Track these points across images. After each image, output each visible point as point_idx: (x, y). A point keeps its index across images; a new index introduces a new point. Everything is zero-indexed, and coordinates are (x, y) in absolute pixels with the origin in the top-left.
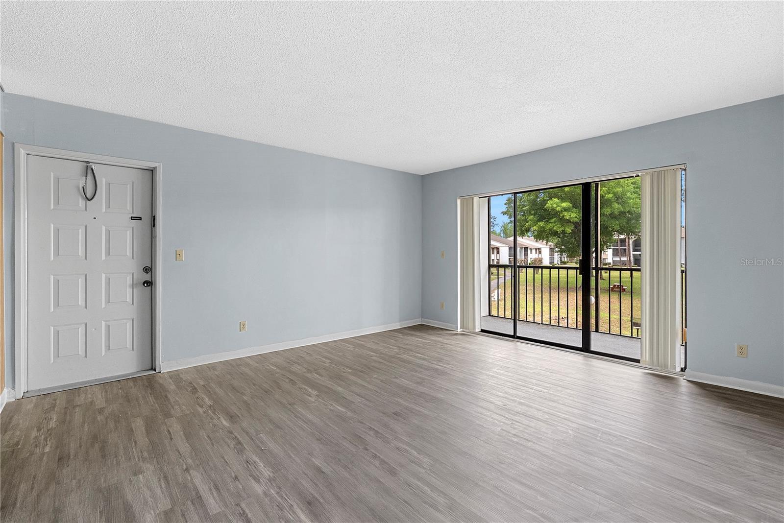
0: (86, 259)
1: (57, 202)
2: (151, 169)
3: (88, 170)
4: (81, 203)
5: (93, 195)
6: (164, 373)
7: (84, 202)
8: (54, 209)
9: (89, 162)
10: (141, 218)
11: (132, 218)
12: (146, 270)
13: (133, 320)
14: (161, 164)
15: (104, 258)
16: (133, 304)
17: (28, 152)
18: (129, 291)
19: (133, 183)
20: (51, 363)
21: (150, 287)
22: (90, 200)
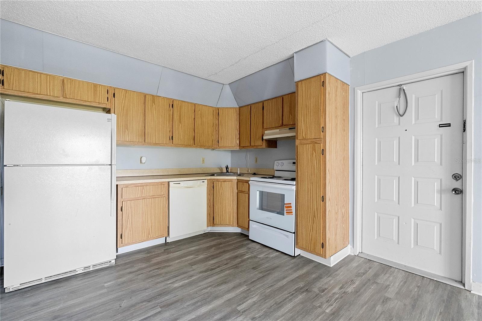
0: (399, 164)
1: (380, 123)
2: (462, 70)
3: (401, 91)
4: (396, 119)
5: (405, 111)
6: (474, 295)
7: (398, 118)
8: (378, 127)
9: (401, 85)
10: (450, 124)
11: (441, 126)
12: (455, 177)
13: (441, 224)
14: (473, 61)
15: (413, 164)
16: (441, 209)
17: (363, 91)
18: (436, 196)
19: (442, 91)
20: (375, 239)
21: (460, 196)
22: (401, 116)
